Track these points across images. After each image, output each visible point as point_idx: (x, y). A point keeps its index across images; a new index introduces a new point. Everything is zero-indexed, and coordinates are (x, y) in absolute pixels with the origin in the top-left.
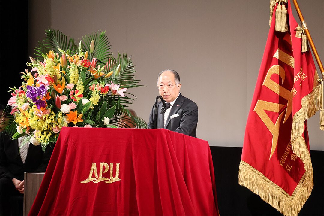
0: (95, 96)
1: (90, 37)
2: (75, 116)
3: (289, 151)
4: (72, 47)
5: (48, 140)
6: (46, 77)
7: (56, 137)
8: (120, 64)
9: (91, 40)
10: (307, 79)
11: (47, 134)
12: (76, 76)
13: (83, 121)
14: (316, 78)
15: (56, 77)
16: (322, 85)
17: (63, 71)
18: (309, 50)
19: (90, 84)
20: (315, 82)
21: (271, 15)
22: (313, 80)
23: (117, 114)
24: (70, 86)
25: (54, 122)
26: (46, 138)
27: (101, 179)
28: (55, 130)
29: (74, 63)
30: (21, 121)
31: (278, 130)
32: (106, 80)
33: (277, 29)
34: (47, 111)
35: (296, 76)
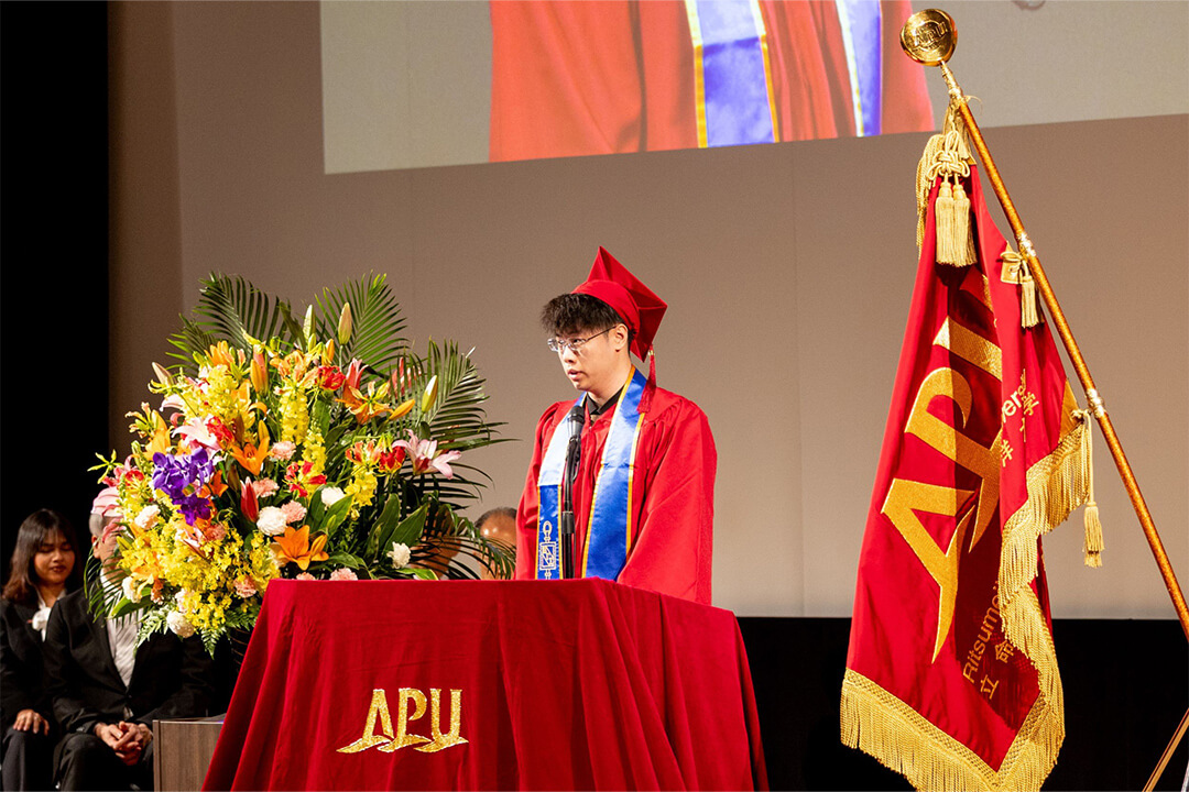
0: (363, 478)
1: (338, 298)
2: (302, 544)
3: (989, 634)
4: (284, 327)
5: (221, 619)
6: (210, 425)
7: (245, 611)
8: (435, 377)
9: (340, 303)
10: (1039, 409)
11: (219, 600)
12: (301, 417)
13: (326, 557)
14: (1068, 407)
15: (239, 423)
16: (1087, 428)
17: (259, 405)
18: (1043, 321)
19: (343, 443)
20: (1066, 420)
21: (920, 214)
22: (1060, 414)
23: (433, 533)
24: (284, 448)
25: (239, 565)
26: (216, 615)
27: (403, 740)
28: (243, 589)
29: (293, 376)
30: (139, 563)
31: (956, 572)
32: (392, 426)
33: (942, 258)
34: (216, 531)
35: (1008, 402)
